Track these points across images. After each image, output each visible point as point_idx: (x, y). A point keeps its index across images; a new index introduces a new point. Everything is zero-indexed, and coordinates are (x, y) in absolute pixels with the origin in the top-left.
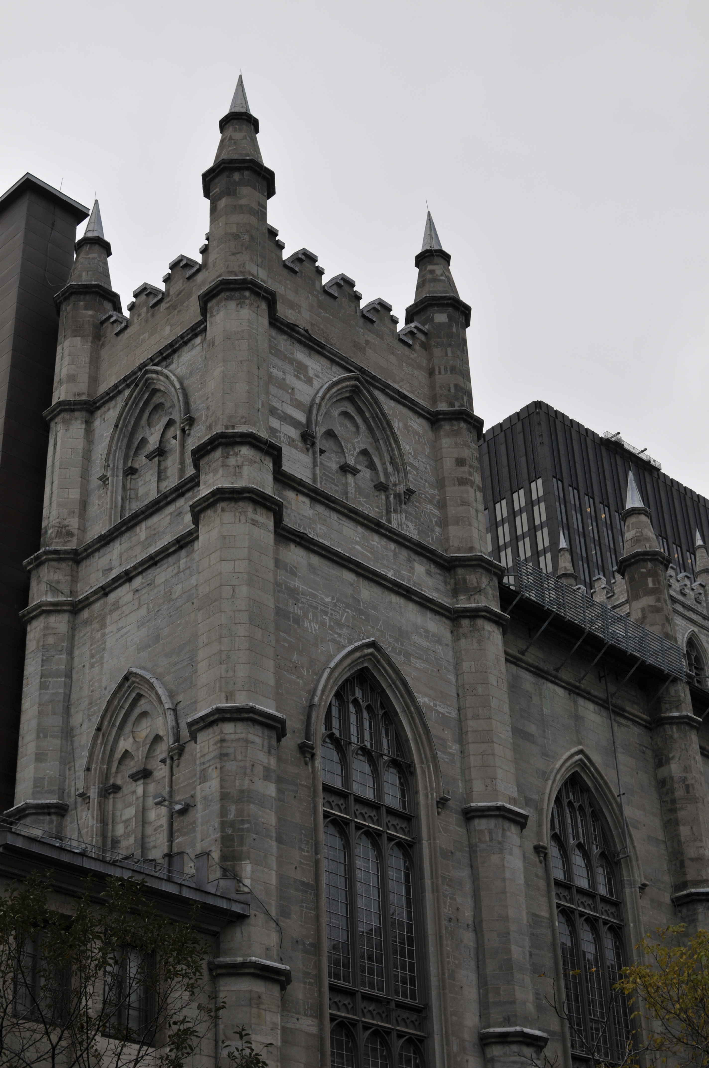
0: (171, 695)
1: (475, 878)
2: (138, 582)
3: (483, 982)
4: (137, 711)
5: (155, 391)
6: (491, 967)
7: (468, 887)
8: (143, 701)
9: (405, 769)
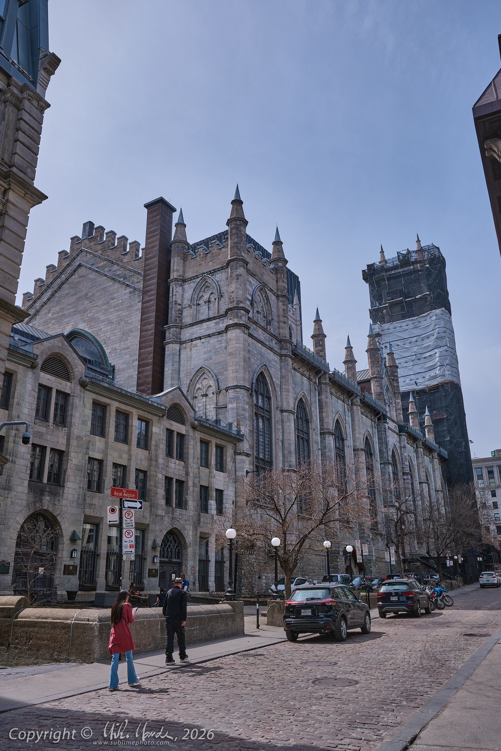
0: (216, 376)
1: (283, 428)
2: (203, 340)
3: (284, 456)
4: (203, 377)
5: (207, 282)
6: (286, 452)
7: (281, 431)
8: (205, 375)
9: (269, 398)
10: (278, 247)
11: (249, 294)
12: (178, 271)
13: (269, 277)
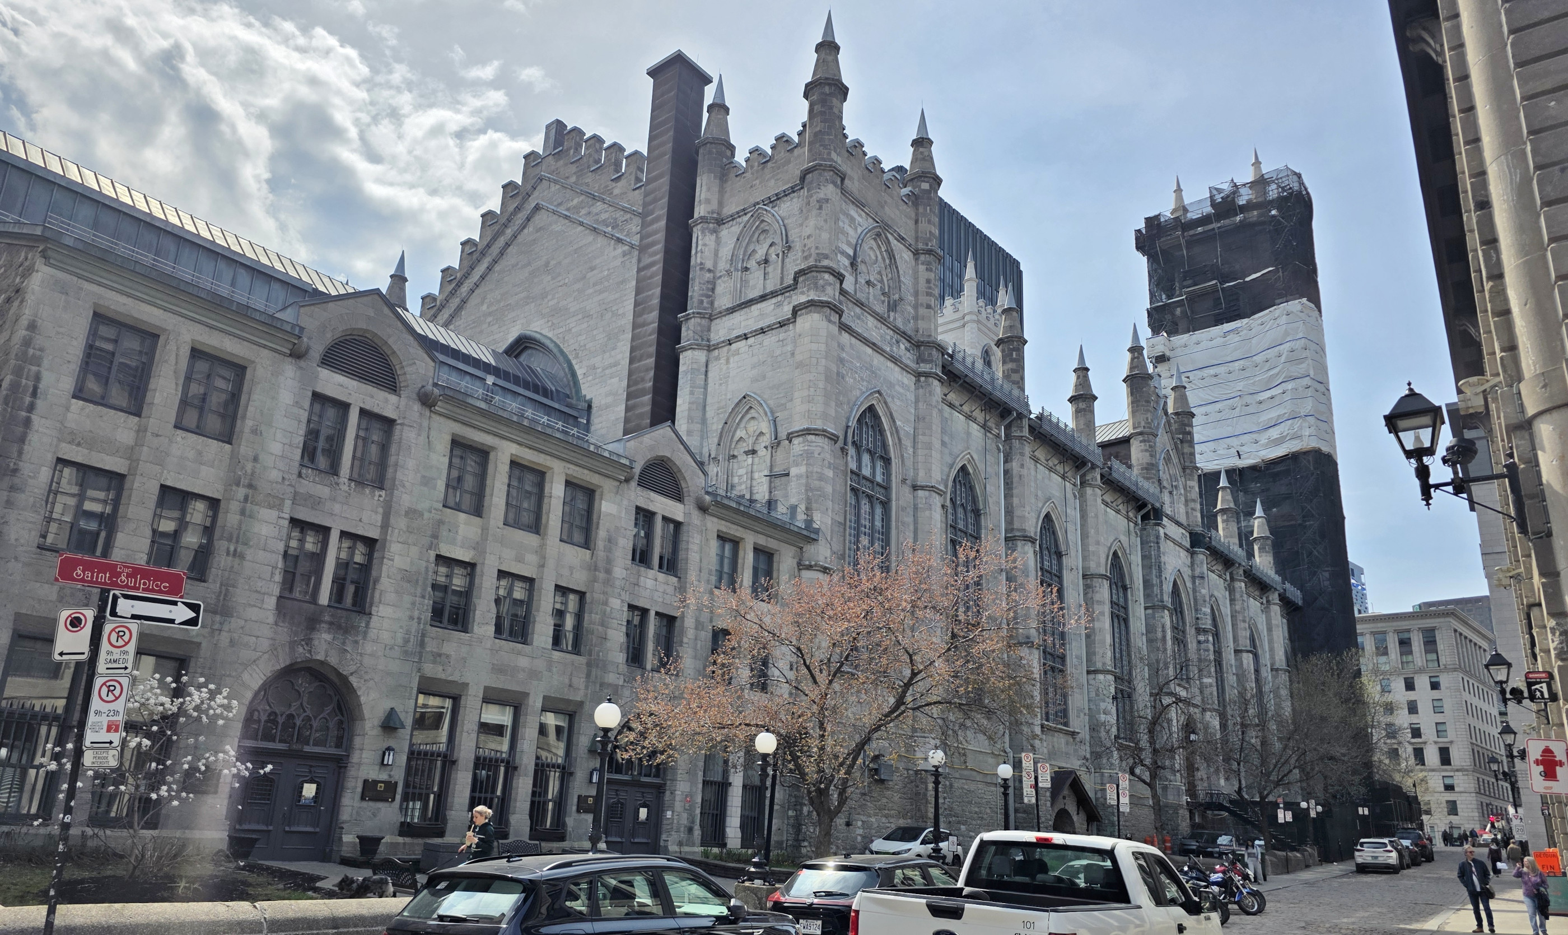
0: (772, 412)
1: (916, 522)
2: (751, 341)
4: (749, 416)
5: (763, 221)
7: (912, 527)
8: (752, 411)
9: (887, 461)
10: (921, 149)
11: (849, 244)
12: (708, 201)
13: (897, 212)
